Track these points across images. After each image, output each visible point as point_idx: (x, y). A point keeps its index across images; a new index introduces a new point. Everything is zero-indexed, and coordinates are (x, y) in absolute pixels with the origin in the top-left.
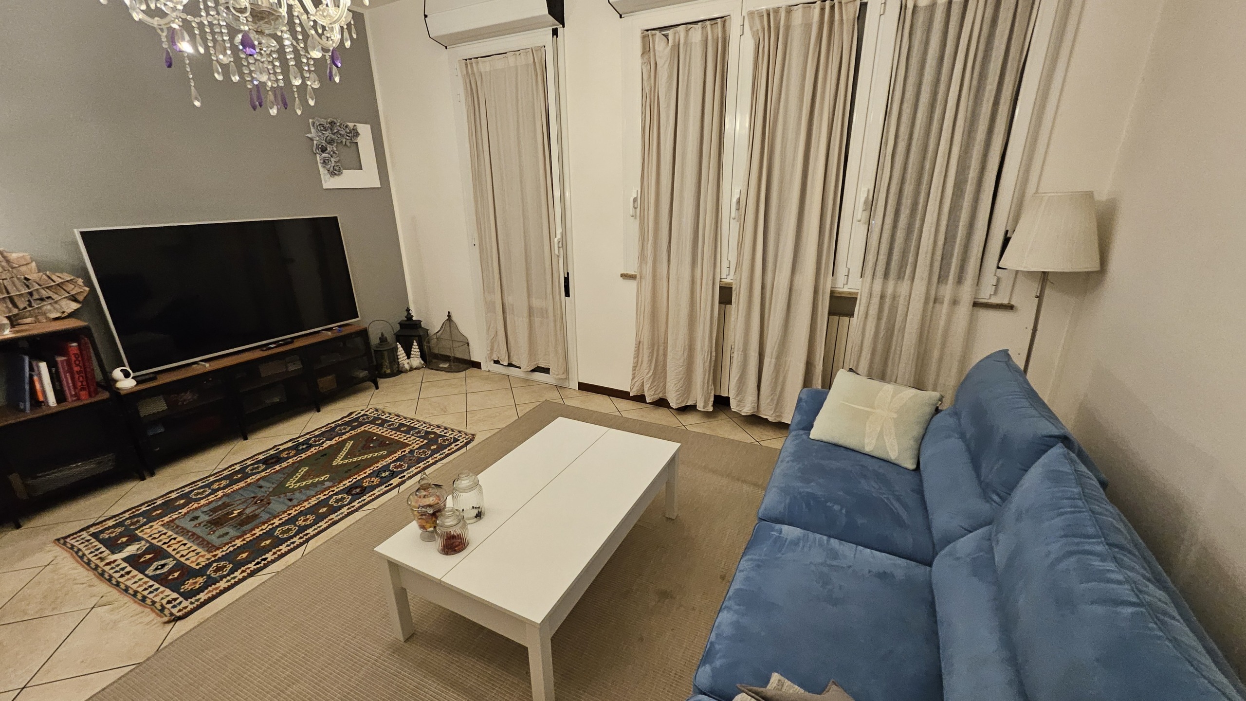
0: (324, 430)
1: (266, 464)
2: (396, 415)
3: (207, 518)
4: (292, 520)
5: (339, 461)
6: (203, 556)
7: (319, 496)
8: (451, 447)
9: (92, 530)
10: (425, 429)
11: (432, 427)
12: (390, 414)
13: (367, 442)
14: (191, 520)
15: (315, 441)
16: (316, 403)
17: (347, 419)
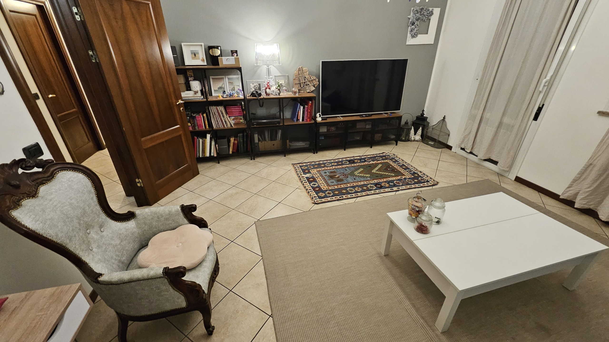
0: (372, 156)
1: (349, 162)
2: (402, 160)
3: (329, 174)
4: (354, 187)
5: (374, 171)
6: (325, 187)
7: (365, 182)
8: (425, 184)
9: (300, 165)
10: (414, 170)
11: (417, 171)
12: (399, 158)
13: (387, 168)
14: (324, 173)
15: (368, 160)
16: (371, 144)
17: (381, 155)
